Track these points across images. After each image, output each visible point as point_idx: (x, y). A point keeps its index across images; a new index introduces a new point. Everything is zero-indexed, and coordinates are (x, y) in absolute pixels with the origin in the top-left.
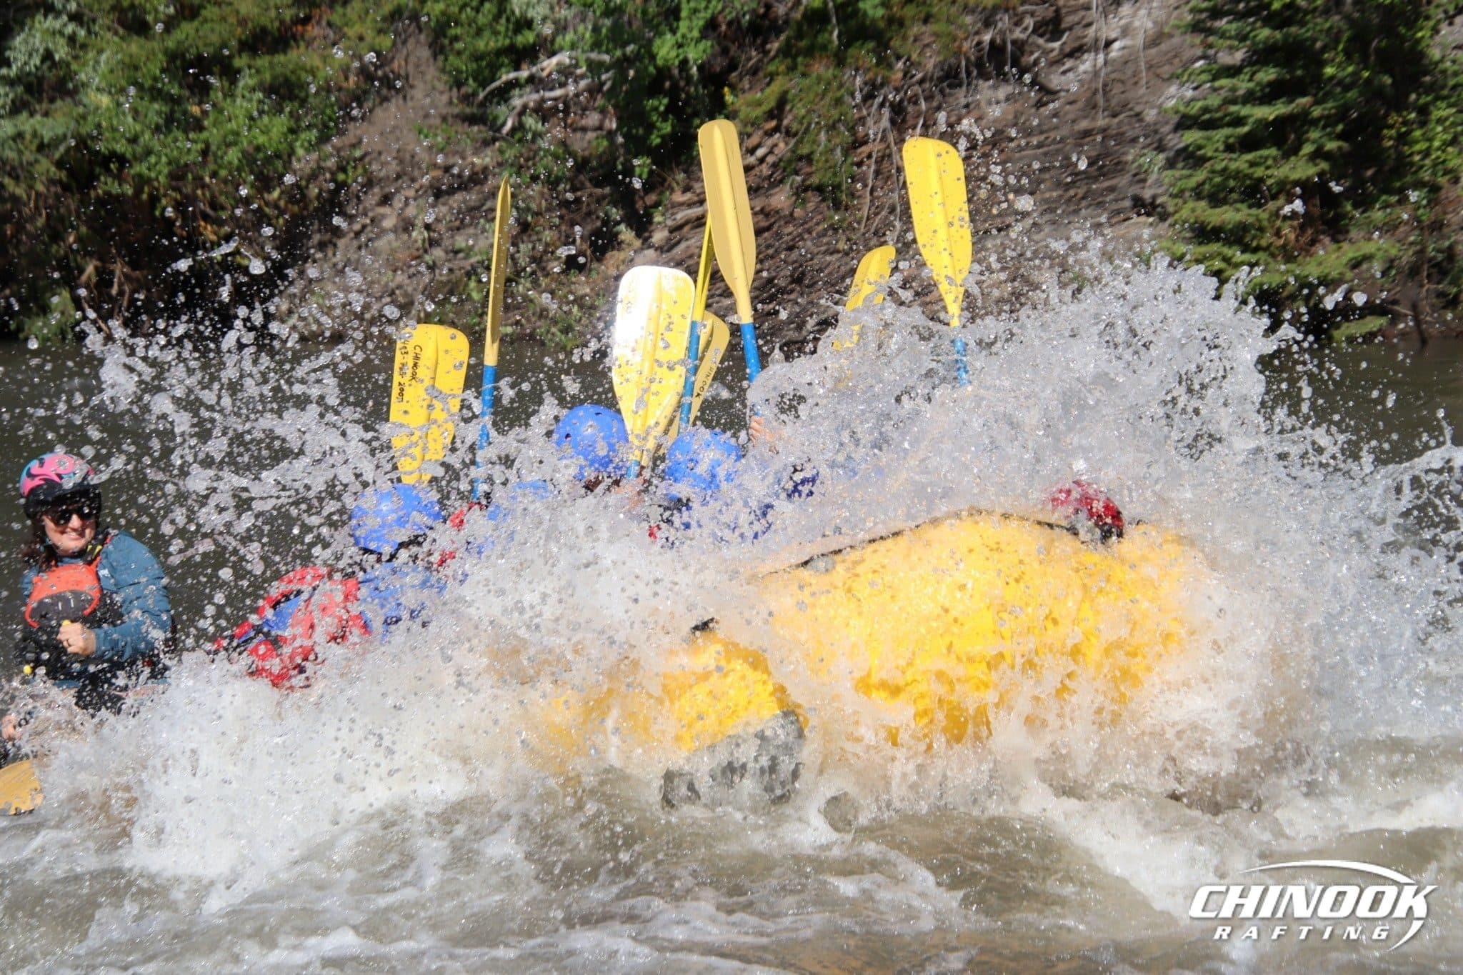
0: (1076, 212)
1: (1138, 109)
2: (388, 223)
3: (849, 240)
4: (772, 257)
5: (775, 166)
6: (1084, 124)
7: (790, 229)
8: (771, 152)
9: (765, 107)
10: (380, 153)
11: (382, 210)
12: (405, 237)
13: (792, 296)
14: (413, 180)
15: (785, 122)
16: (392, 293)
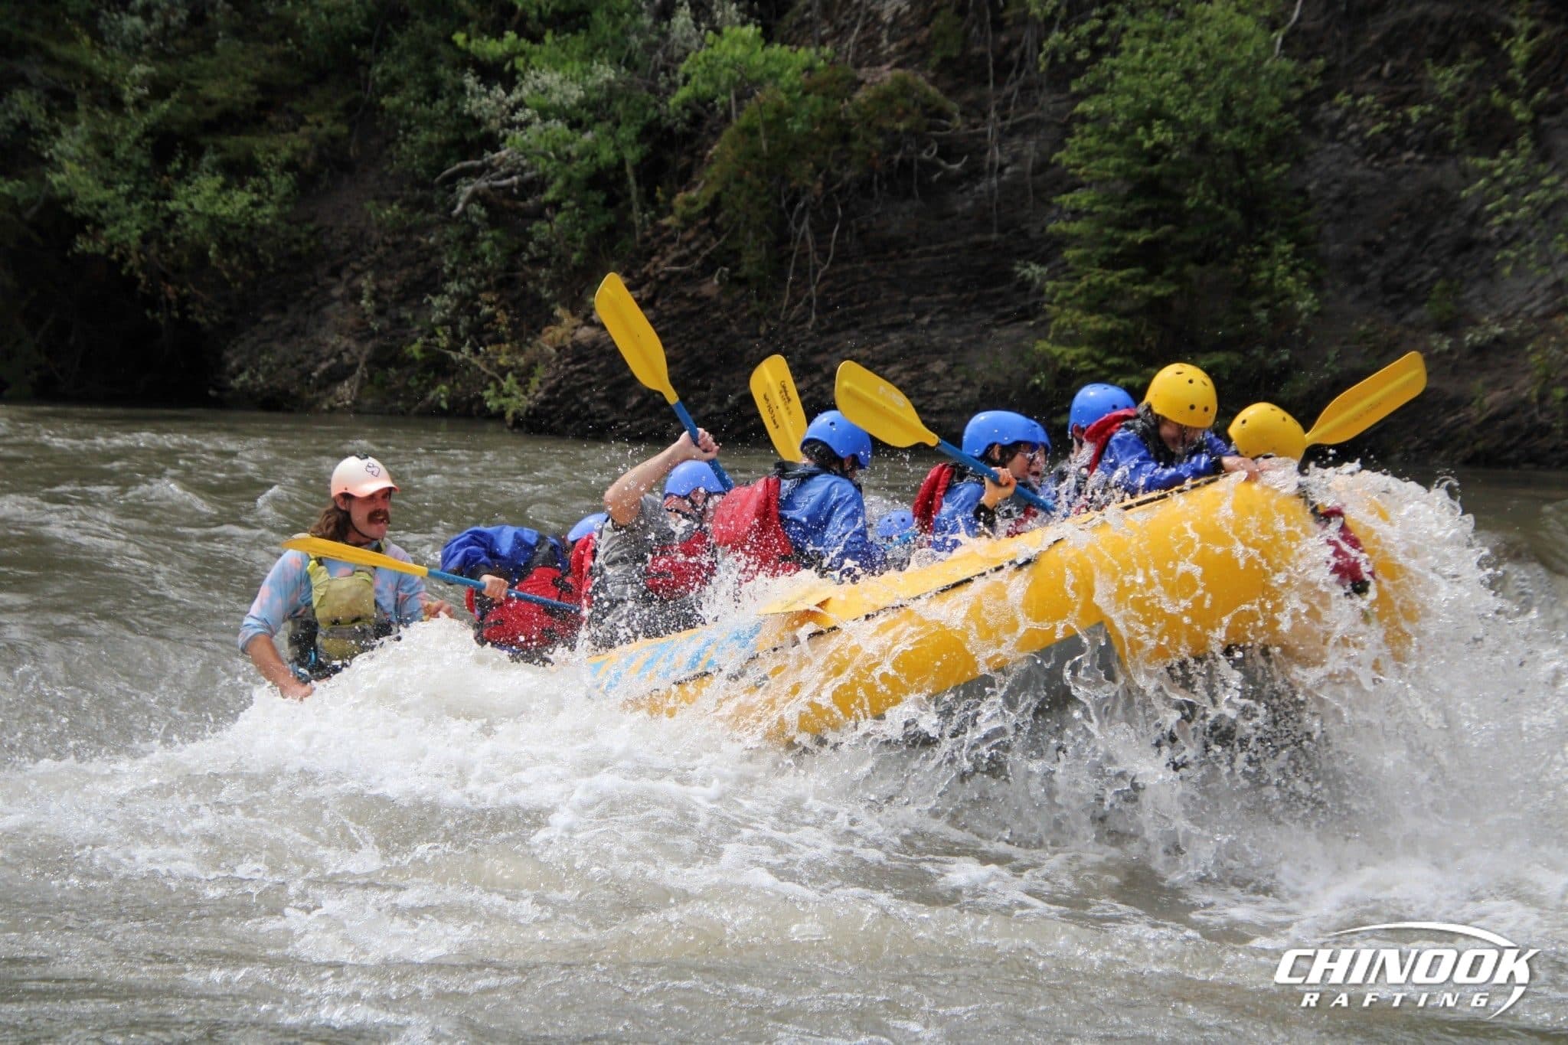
0: (967, 313)
1: (1024, 227)
2: (336, 292)
3: (769, 327)
4: (697, 339)
5: (707, 258)
6: (977, 238)
7: (718, 314)
8: (704, 246)
9: (701, 206)
10: (331, 229)
11: (331, 280)
12: (353, 305)
13: (716, 374)
14: (363, 254)
15: (717, 221)
16: (339, 356)
